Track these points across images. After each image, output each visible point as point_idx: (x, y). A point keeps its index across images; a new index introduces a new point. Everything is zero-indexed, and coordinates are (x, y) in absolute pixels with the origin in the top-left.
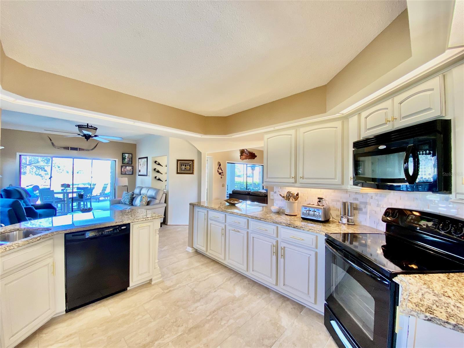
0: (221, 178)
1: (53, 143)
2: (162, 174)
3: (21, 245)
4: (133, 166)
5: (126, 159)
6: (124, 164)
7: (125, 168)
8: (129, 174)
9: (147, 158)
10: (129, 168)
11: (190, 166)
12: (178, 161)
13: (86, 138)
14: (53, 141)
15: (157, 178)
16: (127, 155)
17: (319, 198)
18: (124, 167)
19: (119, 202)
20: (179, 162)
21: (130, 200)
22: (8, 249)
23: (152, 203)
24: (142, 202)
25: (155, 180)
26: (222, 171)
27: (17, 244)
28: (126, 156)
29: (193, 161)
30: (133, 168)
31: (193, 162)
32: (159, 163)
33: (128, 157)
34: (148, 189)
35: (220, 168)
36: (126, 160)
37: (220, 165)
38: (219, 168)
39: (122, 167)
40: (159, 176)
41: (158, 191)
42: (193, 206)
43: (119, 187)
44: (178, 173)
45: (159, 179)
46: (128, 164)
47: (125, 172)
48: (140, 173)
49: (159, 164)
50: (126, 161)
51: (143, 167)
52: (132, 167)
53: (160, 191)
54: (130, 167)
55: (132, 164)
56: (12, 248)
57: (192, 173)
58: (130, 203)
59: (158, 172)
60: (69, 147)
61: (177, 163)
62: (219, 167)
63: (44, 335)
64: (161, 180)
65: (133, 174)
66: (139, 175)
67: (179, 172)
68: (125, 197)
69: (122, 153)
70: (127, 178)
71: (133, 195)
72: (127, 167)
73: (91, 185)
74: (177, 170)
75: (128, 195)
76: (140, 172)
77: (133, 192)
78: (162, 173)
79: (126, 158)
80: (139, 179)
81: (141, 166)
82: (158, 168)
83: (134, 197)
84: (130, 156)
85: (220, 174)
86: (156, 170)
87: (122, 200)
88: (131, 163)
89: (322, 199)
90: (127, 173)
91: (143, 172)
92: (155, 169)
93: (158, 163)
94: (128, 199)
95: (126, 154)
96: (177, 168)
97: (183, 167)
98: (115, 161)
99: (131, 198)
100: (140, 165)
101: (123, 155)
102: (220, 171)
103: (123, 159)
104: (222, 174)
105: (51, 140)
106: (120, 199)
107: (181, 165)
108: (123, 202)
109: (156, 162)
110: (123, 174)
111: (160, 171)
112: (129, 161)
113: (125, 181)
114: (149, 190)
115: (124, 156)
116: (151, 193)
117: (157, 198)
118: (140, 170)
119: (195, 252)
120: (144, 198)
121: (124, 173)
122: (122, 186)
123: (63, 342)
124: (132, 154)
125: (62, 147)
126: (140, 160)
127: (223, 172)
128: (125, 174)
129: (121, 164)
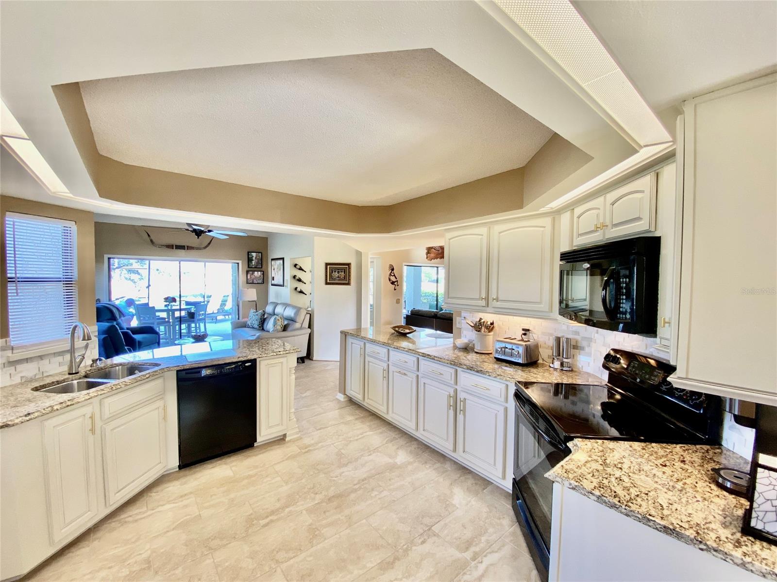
0: (395, 290)
1: (151, 241)
2: (305, 283)
3: (128, 384)
4: (263, 271)
5: (253, 260)
6: (250, 269)
7: (253, 274)
8: (258, 283)
9: (283, 259)
10: (257, 274)
11: (344, 273)
12: (327, 264)
13: (196, 235)
14: (152, 237)
15: (299, 289)
16: (254, 254)
17: (523, 330)
18: (251, 272)
19: (245, 325)
20: (328, 266)
21: (260, 322)
22: (114, 388)
23: (290, 328)
24: (276, 326)
25: (294, 291)
26: (396, 278)
27: (124, 383)
28: (253, 257)
29: (349, 265)
30: (263, 274)
31: (349, 267)
32: (300, 267)
33: (256, 258)
34: (284, 307)
35: (393, 274)
36: (253, 262)
37: (393, 270)
38: (390, 275)
39: (247, 272)
40: (300, 286)
41: (298, 310)
42: (346, 335)
43: (244, 302)
44: (327, 283)
45: (301, 292)
46: (257, 268)
47: (253, 280)
48: (273, 282)
49: (301, 269)
50: (253, 264)
51: (277, 272)
52: (262, 272)
53: (301, 310)
54: (259, 272)
55: (262, 268)
56: (119, 387)
57: (348, 284)
58: (260, 327)
59: (300, 280)
60: (173, 246)
61: (326, 268)
62: (391, 272)
63: (154, 494)
64: (303, 293)
65: (263, 283)
66: (272, 285)
67: (328, 281)
68: (253, 318)
69: (247, 251)
70: (255, 290)
71: (264, 315)
72: (255, 272)
73: (204, 297)
74: (326, 279)
75: (257, 315)
76: (273, 280)
77: (264, 311)
78: (305, 282)
79: (254, 258)
80: (272, 290)
81: (275, 272)
82: (300, 274)
83: (265, 317)
84: (259, 257)
85: (393, 283)
86: (297, 278)
87: (249, 323)
88: (260, 267)
89: (528, 330)
90: (255, 281)
91: (278, 280)
92: (294, 277)
93: (299, 268)
94: (257, 320)
95: (252, 253)
96: (326, 276)
97: (336, 274)
98: (238, 263)
99: (261, 319)
100: (274, 269)
101: (248, 255)
102: (393, 279)
103: (250, 260)
104: (396, 283)
105: (149, 236)
106: (245, 320)
107: (332, 271)
108: (250, 324)
109: (296, 265)
110: (250, 283)
111: (302, 279)
112: (258, 263)
113: (252, 294)
114: (286, 308)
115: (250, 257)
116: (289, 312)
117: (297, 321)
118: (273, 278)
119: (348, 401)
120: (278, 320)
121: (251, 282)
122: (249, 301)
123: (177, 503)
124: (261, 253)
125: (163, 246)
126: (273, 262)
127: (397, 281)
128: (253, 283)
129: (246, 268)
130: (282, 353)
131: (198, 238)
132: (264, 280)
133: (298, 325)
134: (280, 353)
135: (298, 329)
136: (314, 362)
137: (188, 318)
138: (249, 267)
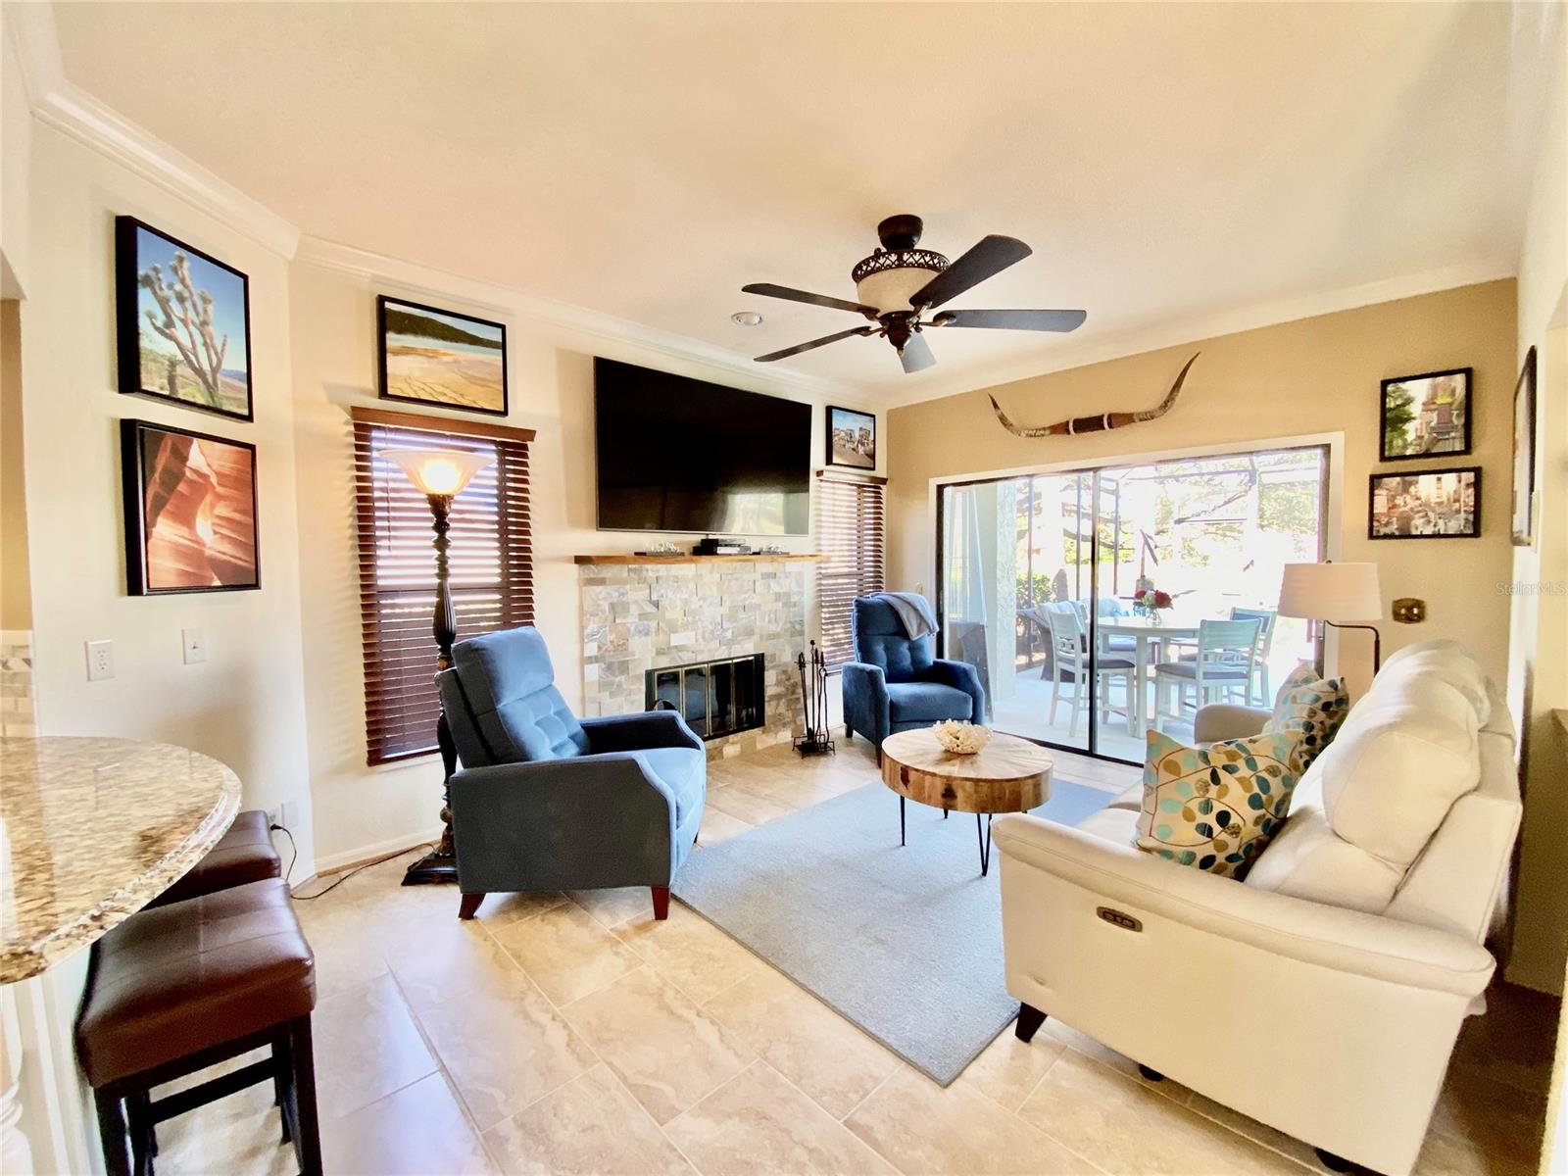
1: (1003, 419)
4: (1477, 471)
5: (1409, 419)
6: (1392, 463)
7: (1407, 488)
8: (1437, 535)
10: (1438, 490)
14: (1006, 411)
16: (1419, 390)
18: (1397, 480)
28: (1408, 401)
30: (1477, 485)
33: (1428, 405)
36: (1408, 427)
39: (1375, 481)
46: (1431, 458)
47: (1406, 520)
50: (1410, 437)
52: (1469, 477)
54: (1450, 479)
55: (1468, 449)
65: (1476, 534)
69: (1375, 381)
72: (1422, 478)
79: (1415, 409)
84: (1453, 393)
88: (1459, 446)
90: (1419, 525)
98: (1326, 446)
101: (1384, 395)
103: (1391, 420)
105: (995, 405)
110: (1386, 537)
112: (1441, 431)
115: (1391, 403)
121: (1393, 528)
124: (1468, 373)
125: (1044, 429)
128: (1406, 535)
129: (1370, 465)
132: (1480, 519)
138: (1383, 458)
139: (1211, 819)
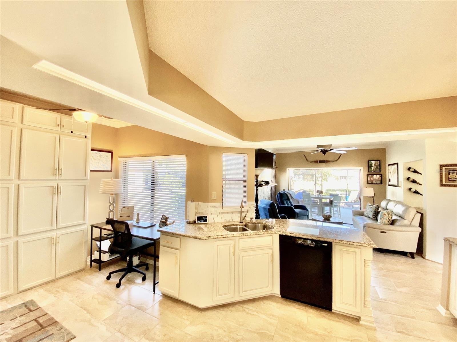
1: (306, 159)
2: (421, 185)
4: (382, 175)
5: (372, 167)
6: (370, 172)
7: (372, 176)
8: (376, 184)
9: (397, 164)
10: (376, 177)
12: (441, 166)
13: (323, 153)
14: (307, 157)
15: (413, 190)
16: (373, 162)
18: (371, 175)
19: (362, 214)
20: (444, 168)
21: (374, 214)
23: (397, 224)
24: (382, 219)
25: (409, 193)
28: (372, 164)
30: (381, 177)
32: (415, 170)
33: (375, 165)
34: (395, 204)
36: (372, 168)
39: (368, 175)
40: (414, 187)
41: (407, 208)
42: (451, 245)
43: (364, 197)
44: (442, 185)
45: (416, 192)
46: (375, 173)
47: (372, 181)
48: (390, 183)
49: (415, 171)
50: (373, 169)
51: (393, 175)
52: (380, 175)
54: (378, 176)
55: (380, 172)
58: (374, 217)
59: (414, 181)
60: (318, 161)
61: (441, 170)
64: (419, 193)
65: (382, 184)
66: (389, 185)
67: (444, 183)
68: (369, 211)
69: (368, 160)
70: (373, 189)
71: (378, 208)
72: (374, 175)
73: (347, 192)
74: (441, 181)
75: (372, 208)
76: (390, 181)
77: (378, 205)
78: (420, 183)
79: (373, 165)
80: (389, 188)
81: (391, 174)
82: (413, 176)
83: (379, 210)
84: (378, 163)
86: (411, 179)
87: (365, 213)
88: (379, 171)
90: (374, 182)
91: (394, 182)
92: (408, 179)
93: (413, 170)
94: (372, 212)
95: (372, 162)
96: (441, 178)
97: (453, 176)
98: (360, 169)
99: (375, 211)
100: (390, 173)
101: (368, 163)
103: (369, 167)
105: (305, 157)
106: (364, 210)
107: (450, 172)
108: (366, 214)
109: (409, 169)
110: (370, 184)
111: (417, 181)
112: (377, 168)
113: (370, 192)
114: (396, 205)
115: (369, 164)
116: (399, 209)
117: (405, 218)
118: (390, 179)
120: (385, 214)
121: (371, 182)
122: (367, 197)
124: (380, 161)
125: (313, 161)
126: (389, 167)
128: (372, 184)
129: (367, 173)
130: (355, 244)
131: (324, 155)
132: (382, 182)
133: (406, 222)
134: (353, 243)
135: (405, 226)
136: (428, 261)
137: (329, 204)
138: (369, 172)
139: (389, 220)
